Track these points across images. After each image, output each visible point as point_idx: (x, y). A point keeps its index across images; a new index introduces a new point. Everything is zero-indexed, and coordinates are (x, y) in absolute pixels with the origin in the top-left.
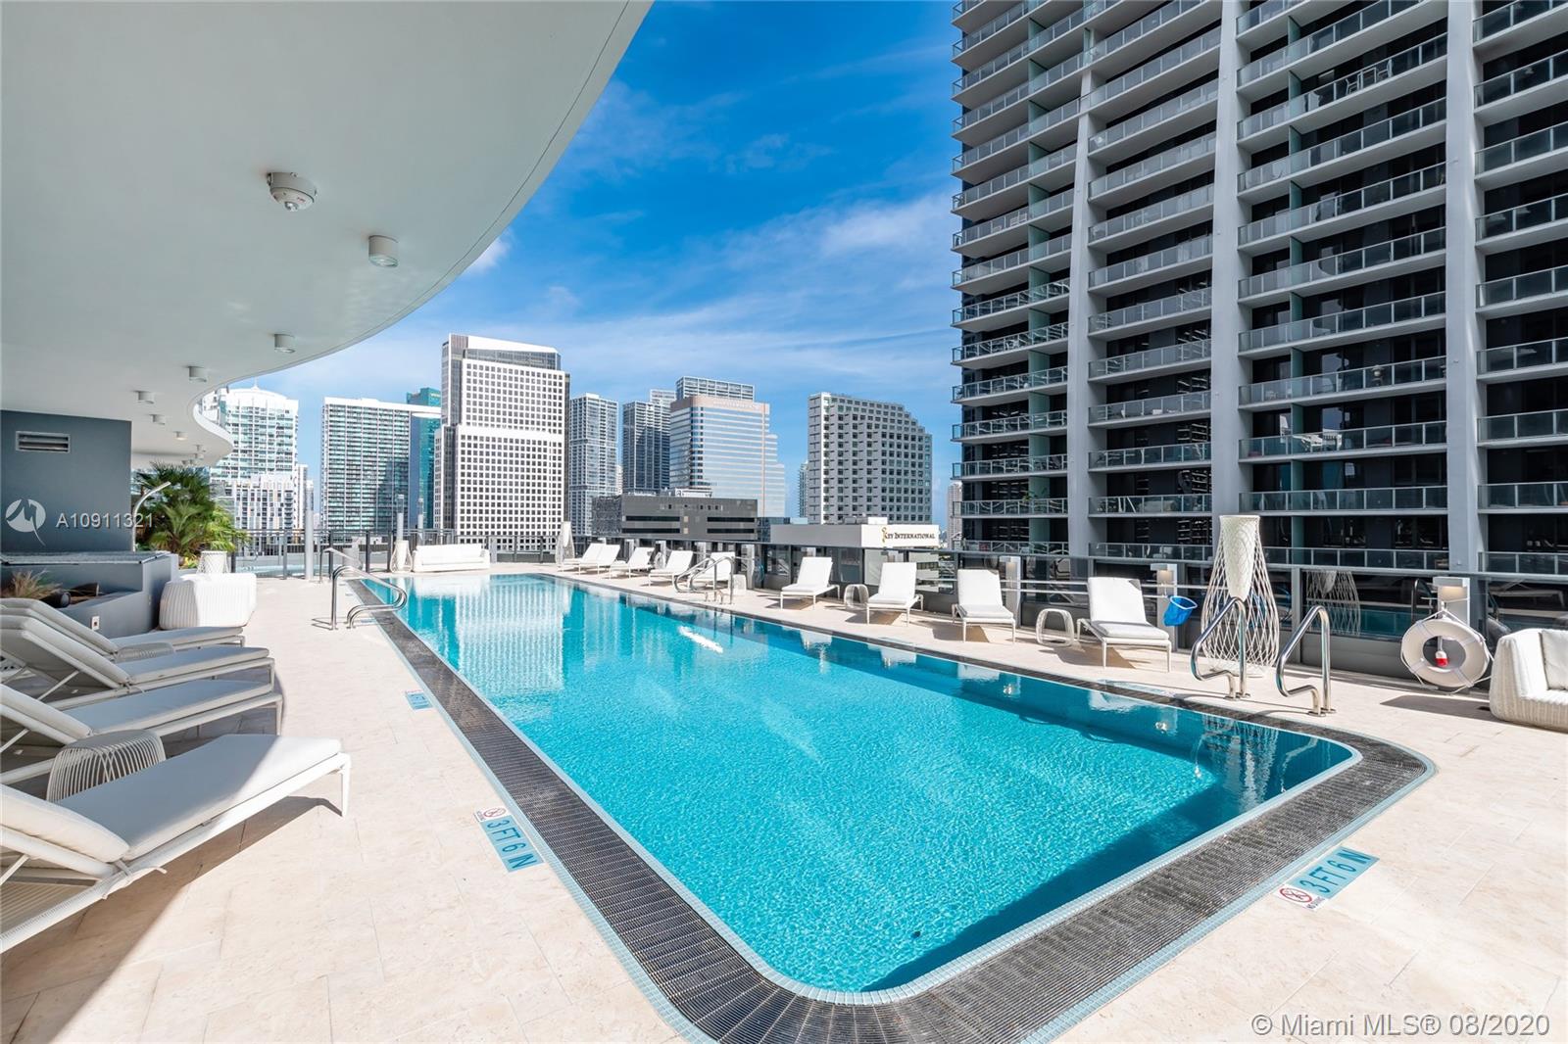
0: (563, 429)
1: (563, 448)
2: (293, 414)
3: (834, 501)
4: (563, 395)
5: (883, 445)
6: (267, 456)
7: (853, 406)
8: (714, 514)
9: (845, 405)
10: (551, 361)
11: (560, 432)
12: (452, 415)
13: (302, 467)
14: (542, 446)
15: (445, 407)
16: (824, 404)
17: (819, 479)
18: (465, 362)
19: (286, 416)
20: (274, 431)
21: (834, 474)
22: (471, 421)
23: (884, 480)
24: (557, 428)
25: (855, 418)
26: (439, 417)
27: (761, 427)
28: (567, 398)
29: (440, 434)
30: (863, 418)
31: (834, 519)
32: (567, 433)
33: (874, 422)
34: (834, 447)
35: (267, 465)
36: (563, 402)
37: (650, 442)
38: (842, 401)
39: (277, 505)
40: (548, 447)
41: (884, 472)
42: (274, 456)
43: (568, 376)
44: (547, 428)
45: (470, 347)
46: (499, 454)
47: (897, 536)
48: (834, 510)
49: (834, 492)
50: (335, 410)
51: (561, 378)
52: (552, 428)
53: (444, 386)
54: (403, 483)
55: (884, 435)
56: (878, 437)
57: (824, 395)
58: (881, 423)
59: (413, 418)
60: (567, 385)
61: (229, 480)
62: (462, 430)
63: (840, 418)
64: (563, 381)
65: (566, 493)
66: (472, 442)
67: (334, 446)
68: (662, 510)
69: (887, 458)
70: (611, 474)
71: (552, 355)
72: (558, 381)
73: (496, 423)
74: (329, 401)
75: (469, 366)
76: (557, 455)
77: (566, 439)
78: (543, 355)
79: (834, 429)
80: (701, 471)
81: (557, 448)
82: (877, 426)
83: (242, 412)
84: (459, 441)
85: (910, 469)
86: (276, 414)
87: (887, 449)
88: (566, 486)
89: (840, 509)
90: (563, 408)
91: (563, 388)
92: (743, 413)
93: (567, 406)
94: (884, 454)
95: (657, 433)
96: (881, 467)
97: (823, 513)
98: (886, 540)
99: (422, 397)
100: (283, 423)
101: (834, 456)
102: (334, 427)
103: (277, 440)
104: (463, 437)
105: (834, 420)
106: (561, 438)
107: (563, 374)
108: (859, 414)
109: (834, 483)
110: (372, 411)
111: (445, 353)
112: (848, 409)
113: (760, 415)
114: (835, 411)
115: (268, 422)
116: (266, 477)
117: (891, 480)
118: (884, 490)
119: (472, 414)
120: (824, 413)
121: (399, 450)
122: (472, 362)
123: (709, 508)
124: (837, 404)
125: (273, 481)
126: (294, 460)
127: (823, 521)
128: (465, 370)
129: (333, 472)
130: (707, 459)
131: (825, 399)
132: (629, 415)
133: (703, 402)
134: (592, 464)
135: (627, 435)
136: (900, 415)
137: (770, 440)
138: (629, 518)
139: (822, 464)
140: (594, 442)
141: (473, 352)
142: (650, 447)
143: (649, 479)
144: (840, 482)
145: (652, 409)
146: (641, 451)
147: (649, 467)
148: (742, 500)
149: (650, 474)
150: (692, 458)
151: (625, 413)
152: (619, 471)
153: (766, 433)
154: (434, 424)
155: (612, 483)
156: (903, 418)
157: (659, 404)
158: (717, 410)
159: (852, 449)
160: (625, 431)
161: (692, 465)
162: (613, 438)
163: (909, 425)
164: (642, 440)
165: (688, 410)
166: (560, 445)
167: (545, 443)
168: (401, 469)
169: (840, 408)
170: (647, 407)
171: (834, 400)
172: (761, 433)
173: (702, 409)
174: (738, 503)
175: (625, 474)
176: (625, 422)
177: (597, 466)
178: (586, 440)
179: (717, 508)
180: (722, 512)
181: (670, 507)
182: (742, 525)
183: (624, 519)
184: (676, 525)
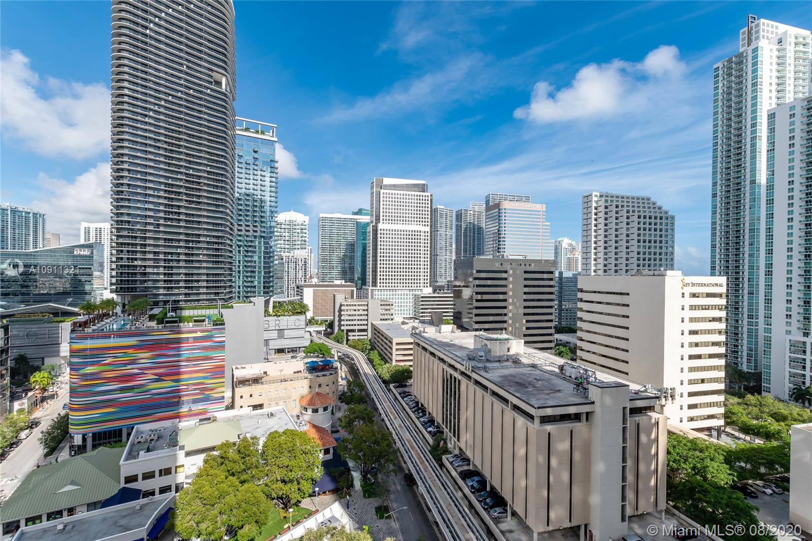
0: (429, 224)
1: (429, 234)
2: (307, 223)
3: (601, 261)
4: (429, 206)
5: (639, 224)
6: (297, 243)
7: (615, 199)
8: (528, 269)
9: (609, 199)
10: (423, 188)
11: (428, 225)
12: (376, 219)
13: (310, 248)
14: (419, 233)
15: (372, 215)
16: (595, 199)
17: (590, 247)
18: (382, 191)
19: (304, 224)
20: (299, 231)
21: (601, 244)
22: (385, 221)
23: (639, 247)
24: (426, 223)
25: (617, 207)
26: (369, 221)
27: (540, 218)
28: (431, 207)
29: (370, 229)
30: (622, 206)
31: (601, 272)
32: (431, 226)
33: (631, 209)
34: (601, 226)
35: (297, 247)
36: (429, 209)
37: (470, 230)
38: (607, 196)
39: (301, 265)
40: (421, 234)
41: (639, 241)
42: (299, 242)
43: (431, 196)
44: (421, 223)
45: (384, 183)
46: (398, 238)
48: (601, 267)
49: (601, 255)
50: (324, 219)
51: (428, 196)
52: (424, 223)
53: (372, 205)
54: (353, 254)
55: (639, 217)
56: (635, 218)
57: (594, 193)
58: (636, 209)
59: (357, 222)
60: (431, 200)
61: (282, 254)
62: (381, 226)
63: (606, 207)
64: (429, 198)
65: (431, 258)
66: (385, 232)
67: (324, 237)
69: (642, 232)
70: (449, 248)
71: (424, 185)
72: (427, 198)
73: (396, 222)
74: (322, 215)
75: (383, 194)
76: (426, 238)
77: (431, 229)
78: (419, 184)
79: (602, 215)
80: (504, 244)
81: (426, 234)
82: (633, 211)
83: (287, 223)
84: (379, 232)
85: (658, 239)
86: (301, 223)
87: (642, 226)
88: (431, 254)
89: (605, 266)
90: (429, 213)
91: (429, 202)
92: (529, 211)
93: (431, 211)
94: (639, 229)
95: (474, 225)
96: (636, 238)
97: (593, 268)
99: (359, 212)
100: (303, 227)
101: (601, 232)
102: (324, 228)
103: (301, 235)
104: (381, 230)
105: (602, 209)
106: (428, 229)
107: (429, 194)
108: (620, 204)
109: (601, 249)
110: (339, 219)
111: (372, 188)
112: (612, 201)
114: (602, 203)
115: (297, 227)
116: (296, 252)
117: (644, 247)
118: (639, 253)
119: (385, 218)
120: (594, 205)
121: (351, 238)
122: (385, 191)
123: (525, 265)
124: (603, 199)
125: (300, 254)
126: (307, 244)
127: (593, 274)
128: (382, 195)
129: (323, 249)
130: (508, 238)
131: (596, 196)
132: (459, 216)
133: (506, 205)
134: (441, 243)
135: (458, 228)
136: (649, 203)
137: (545, 225)
138: (478, 271)
139: (593, 237)
140: (442, 231)
141: (386, 186)
142: (470, 233)
143: (470, 250)
144: (605, 248)
145: (472, 212)
146: (465, 236)
147: (470, 244)
148: (545, 260)
149: (470, 248)
150: (499, 238)
151: (457, 216)
152: (454, 246)
153: (543, 222)
154: (368, 224)
155: (451, 253)
156: (651, 205)
157: (475, 209)
158: (514, 210)
159: (614, 227)
160: (457, 226)
161: (499, 241)
162: (451, 228)
163: (657, 210)
164: (466, 229)
165: (497, 210)
166: (428, 232)
167: (420, 232)
168: (351, 246)
169: (606, 201)
170: (469, 212)
171: (601, 196)
172: (540, 222)
173: (505, 209)
174: (543, 262)
175: (457, 248)
176: (457, 220)
177: (444, 244)
178: (438, 231)
181: (501, 265)
182: (545, 276)
183: (475, 272)
184: (505, 276)
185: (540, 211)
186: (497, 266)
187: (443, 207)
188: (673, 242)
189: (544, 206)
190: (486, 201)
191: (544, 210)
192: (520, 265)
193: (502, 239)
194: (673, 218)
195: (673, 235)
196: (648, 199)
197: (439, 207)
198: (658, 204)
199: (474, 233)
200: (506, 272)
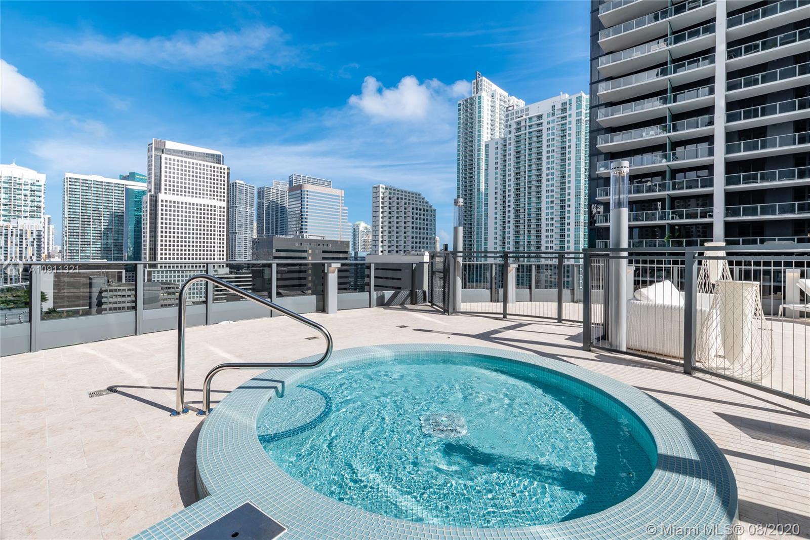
0: (226, 199)
1: (225, 210)
2: (42, 182)
3: (386, 243)
4: (226, 179)
5: (413, 214)
6: (23, 208)
7: (396, 192)
8: (326, 248)
9: (392, 191)
10: (218, 159)
11: (224, 201)
12: (155, 188)
14: (213, 209)
15: (149, 183)
16: (382, 190)
17: (378, 231)
18: (164, 156)
19: (37, 183)
20: (28, 193)
21: (386, 228)
22: (168, 192)
23: (413, 232)
24: (222, 198)
25: (398, 199)
26: (146, 189)
27: (339, 203)
28: (228, 181)
29: (147, 198)
30: (402, 199)
31: (386, 253)
32: (228, 201)
33: (407, 201)
34: (386, 214)
35: (23, 214)
36: (226, 183)
37: (273, 209)
38: (390, 189)
39: (30, 240)
40: (216, 209)
41: (413, 228)
42: (27, 209)
43: (228, 169)
44: (216, 198)
45: (166, 147)
46: (186, 212)
48: (386, 248)
49: (386, 238)
50: (72, 181)
51: (224, 169)
52: (219, 198)
53: (148, 170)
54: (120, 228)
55: (413, 209)
56: (410, 209)
57: (381, 186)
58: (411, 202)
59: (127, 189)
60: (228, 174)
62: (161, 196)
63: (390, 198)
64: (226, 171)
65: (227, 236)
66: (168, 204)
69: (415, 220)
70: (251, 226)
71: (219, 156)
72: (223, 171)
73: (183, 194)
74: (68, 175)
75: (166, 159)
76: (222, 214)
77: (228, 205)
78: (213, 155)
79: (387, 204)
80: (307, 225)
81: (222, 210)
82: (409, 204)
83: (4, 180)
84: (160, 203)
85: (425, 227)
86: (29, 182)
87: (415, 216)
88: (227, 232)
89: (389, 247)
90: (226, 187)
91: (226, 175)
92: (329, 195)
93: (228, 186)
94: (413, 218)
95: (277, 204)
96: (411, 225)
97: (380, 249)
99: (131, 177)
100: (34, 188)
101: (386, 219)
102: (72, 192)
103: (30, 198)
104: (162, 201)
105: (387, 199)
106: (224, 204)
107: (226, 167)
108: (400, 196)
109: (386, 233)
110: (98, 183)
111: (150, 150)
112: (394, 194)
113: (339, 196)
114: (387, 194)
115: (23, 187)
116: (22, 221)
117: (416, 233)
118: (412, 238)
119: (168, 187)
120: (381, 195)
121: (117, 207)
122: (169, 156)
123: (323, 245)
124: (388, 191)
125: (27, 224)
126: (43, 211)
127: (380, 254)
128: (163, 161)
129: (71, 220)
130: (310, 219)
131: (382, 188)
132: (261, 193)
133: (308, 187)
134: (240, 220)
135: (260, 206)
136: (420, 198)
137: (344, 210)
138: (278, 251)
139: (380, 223)
140: (241, 207)
141: (169, 150)
142: (273, 212)
143: (273, 230)
144: (390, 232)
145: (274, 191)
146: (268, 214)
147: (273, 223)
148: (341, 241)
149: (273, 226)
150: (302, 218)
151: (259, 193)
152: (255, 224)
153: (342, 206)
154: (144, 193)
155: (252, 231)
156: (421, 200)
157: (278, 188)
158: (315, 193)
159: (396, 215)
160: (258, 203)
161: (302, 222)
162: (252, 206)
163: (425, 204)
164: (268, 207)
165: (299, 191)
166: (224, 208)
167: (215, 207)
168: (118, 219)
169: (390, 193)
170: (272, 190)
171: (386, 189)
172: (339, 206)
173: (307, 191)
174: (339, 243)
175: (258, 227)
176: (259, 197)
177: (243, 221)
178: (236, 207)
179: (327, 245)
180: (330, 248)
181: (301, 244)
182: (341, 255)
183: (274, 251)
184: (304, 255)
186: (297, 246)
187: (242, 182)
188: (435, 229)
189: (343, 191)
190: (290, 181)
191: (343, 195)
192: (319, 245)
193: (304, 220)
194: (435, 211)
195: (435, 225)
196: (419, 195)
197: (237, 181)
198: (426, 199)
199: (277, 212)
200: (305, 251)
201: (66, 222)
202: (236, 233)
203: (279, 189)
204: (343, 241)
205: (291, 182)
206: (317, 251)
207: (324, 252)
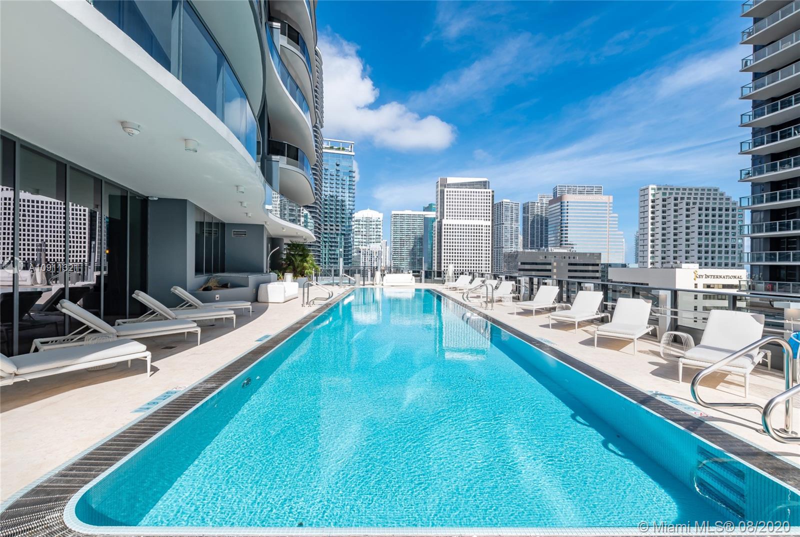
0: (491, 218)
1: (490, 228)
2: (381, 219)
4: (491, 201)
5: (700, 216)
6: (372, 237)
7: (674, 192)
8: (573, 261)
10: (485, 185)
11: (489, 220)
12: (440, 215)
13: (385, 241)
14: (481, 228)
15: (437, 212)
16: (651, 192)
17: (647, 239)
18: (446, 190)
19: (379, 220)
20: (375, 227)
21: (659, 236)
22: (448, 217)
23: (700, 239)
24: (488, 218)
25: (676, 199)
26: (435, 216)
27: (606, 210)
28: (493, 203)
29: (435, 224)
30: (682, 199)
31: (658, 265)
32: (492, 220)
33: (692, 201)
34: (659, 219)
35: (372, 241)
36: (491, 205)
37: (537, 223)
38: (666, 189)
39: (376, 257)
40: (483, 228)
41: (700, 234)
42: (375, 237)
43: (493, 192)
44: (483, 218)
45: (448, 183)
46: (461, 232)
47: (707, 277)
48: (659, 259)
50: (396, 216)
51: (489, 193)
52: (485, 218)
53: (437, 202)
54: (421, 247)
55: (700, 209)
56: (696, 211)
57: (651, 187)
58: (697, 201)
59: (425, 218)
60: (493, 196)
61: (360, 247)
62: (444, 222)
63: (664, 200)
64: (491, 194)
65: (492, 250)
66: (451, 227)
67: (395, 232)
68: (541, 259)
69: (704, 224)
71: (485, 182)
72: (488, 194)
73: (459, 217)
74: (393, 212)
75: (447, 192)
76: (488, 231)
77: (492, 223)
78: (481, 182)
79: (659, 208)
80: (567, 237)
81: (488, 228)
82: (694, 204)
83: (364, 219)
84: (443, 227)
85: (724, 230)
86: (376, 220)
87: (703, 218)
88: (492, 247)
89: (663, 258)
90: (491, 208)
91: (491, 198)
93: (493, 207)
94: (700, 221)
95: (542, 217)
96: (698, 230)
97: (650, 261)
98: (697, 279)
99: (428, 208)
100: (378, 223)
101: (659, 225)
102: (395, 223)
103: (376, 230)
104: (445, 225)
105: (660, 202)
106: (490, 223)
107: (490, 190)
108: (680, 196)
109: (659, 242)
110: (409, 216)
111: (437, 187)
112: (670, 194)
114: (660, 196)
115: (373, 223)
116: (372, 245)
117: (707, 239)
118: (700, 246)
119: (448, 214)
120: (651, 198)
121: (419, 232)
122: (449, 190)
123: (570, 258)
124: (661, 192)
125: (374, 247)
126: (381, 238)
127: (650, 266)
128: (445, 193)
129: (395, 242)
131: (652, 189)
132: (526, 209)
133: (568, 198)
134: (506, 235)
135: (525, 220)
136: (716, 194)
137: (612, 217)
138: (523, 263)
139: (650, 230)
140: (507, 224)
141: (449, 185)
142: (537, 225)
143: (537, 243)
144: (663, 241)
145: (539, 205)
146: (533, 228)
147: (537, 236)
148: (591, 253)
149: (537, 239)
150: (562, 230)
151: (524, 208)
152: (521, 238)
153: (610, 214)
154: (433, 220)
155: (517, 245)
157: (541, 202)
158: (577, 202)
159: (673, 220)
160: (524, 217)
161: (562, 234)
162: (517, 221)
164: (533, 222)
165: (559, 203)
166: (489, 226)
167: (482, 226)
168: (420, 240)
169: (664, 194)
170: (536, 204)
171: (659, 189)
172: (606, 213)
173: (568, 202)
174: (588, 255)
175: (524, 240)
176: (524, 212)
177: (509, 236)
178: (503, 224)
179: (574, 258)
180: (577, 260)
181: (546, 257)
182: (590, 268)
183: (519, 263)
184: (548, 267)
185: (606, 203)
187: (508, 201)
189: (611, 197)
191: (611, 201)
192: (565, 257)
193: (564, 232)
196: (716, 190)
197: (504, 200)
198: (727, 195)
199: (542, 225)
200: (550, 264)
201: (392, 244)
202: (503, 248)
203: (544, 202)
204: (593, 254)
205: (555, 194)
206: (562, 264)
207: (570, 264)
